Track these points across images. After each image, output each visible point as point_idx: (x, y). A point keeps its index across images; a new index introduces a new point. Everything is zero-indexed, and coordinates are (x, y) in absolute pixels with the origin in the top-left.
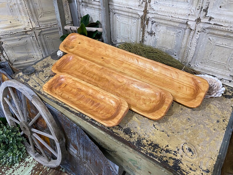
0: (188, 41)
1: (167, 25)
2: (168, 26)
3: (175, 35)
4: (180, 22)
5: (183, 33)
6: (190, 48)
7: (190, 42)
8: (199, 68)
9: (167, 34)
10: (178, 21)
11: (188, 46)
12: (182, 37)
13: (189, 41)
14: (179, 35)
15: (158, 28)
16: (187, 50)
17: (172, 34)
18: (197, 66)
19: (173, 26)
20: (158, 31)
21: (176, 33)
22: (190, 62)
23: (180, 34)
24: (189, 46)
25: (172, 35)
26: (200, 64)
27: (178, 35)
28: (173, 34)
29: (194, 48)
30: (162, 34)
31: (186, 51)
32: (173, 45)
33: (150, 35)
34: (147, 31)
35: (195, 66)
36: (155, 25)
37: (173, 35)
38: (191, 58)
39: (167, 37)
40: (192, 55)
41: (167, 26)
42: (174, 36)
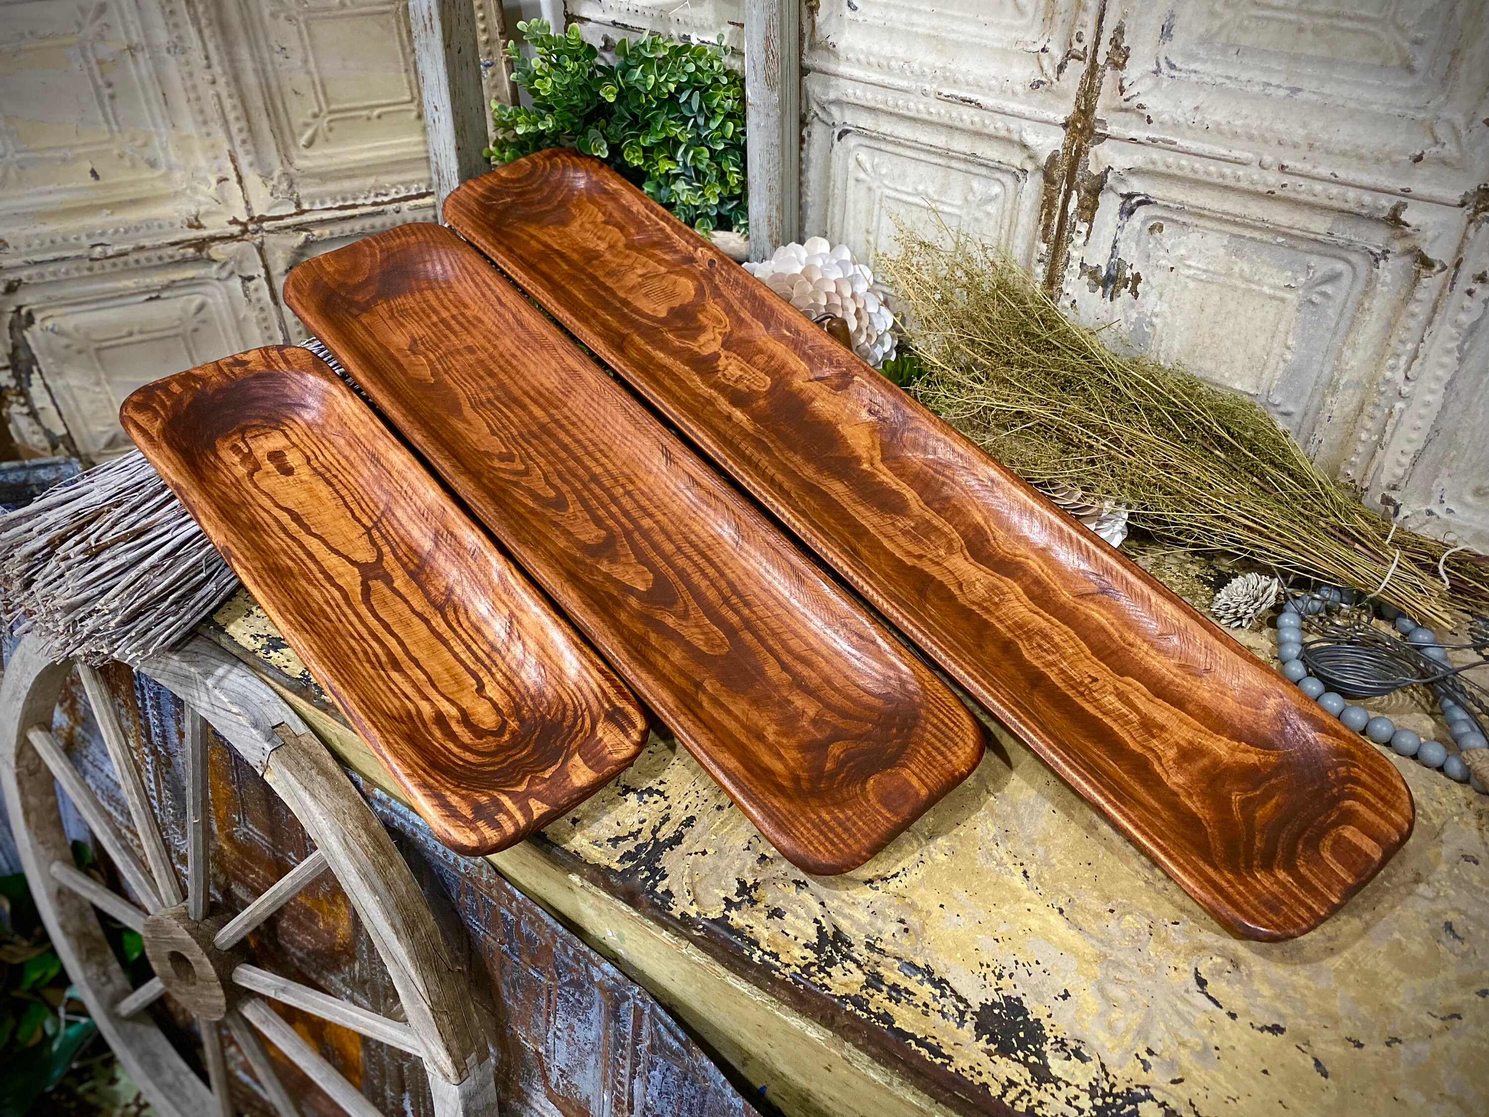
0: (1394, 342)
1: (1235, 223)
2: (1248, 233)
3: (1289, 296)
4: (1346, 207)
5: (1360, 286)
6: (1405, 390)
7: (1410, 346)
8: (1463, 528)
9: (1235, 288)
10: (1326, 202)
11: (1388, 374)
12: (1348, 314)
13: (1403, 342)
14: (1324, 294)
15: (1168, 243)
16: (1377, 406)
17: (1267, 290)
18: (1450, 511)
19: (1284, 235)
20: (1163, 262)
21: (1302, 279)
22: (1394, 488)
23: (1329, 289)
24: (1399, 376)
25: (1272, 298)
26: (1469, 499)
27: (1316, 298)
28: (1275, 287)
29: (1432, 392)
30: (1192, 285)
31: (1369, 409)
32: (1272, 362)
33: (1105, 286)
34: (1082, 265)
35: (1430, 513)
36: (1144, 222)
37: (1279, 294)
38: (1406, 460)
39: (1232, 306)
40: (1419, 438)
41: (1236, 230)
42: (1283, 300)
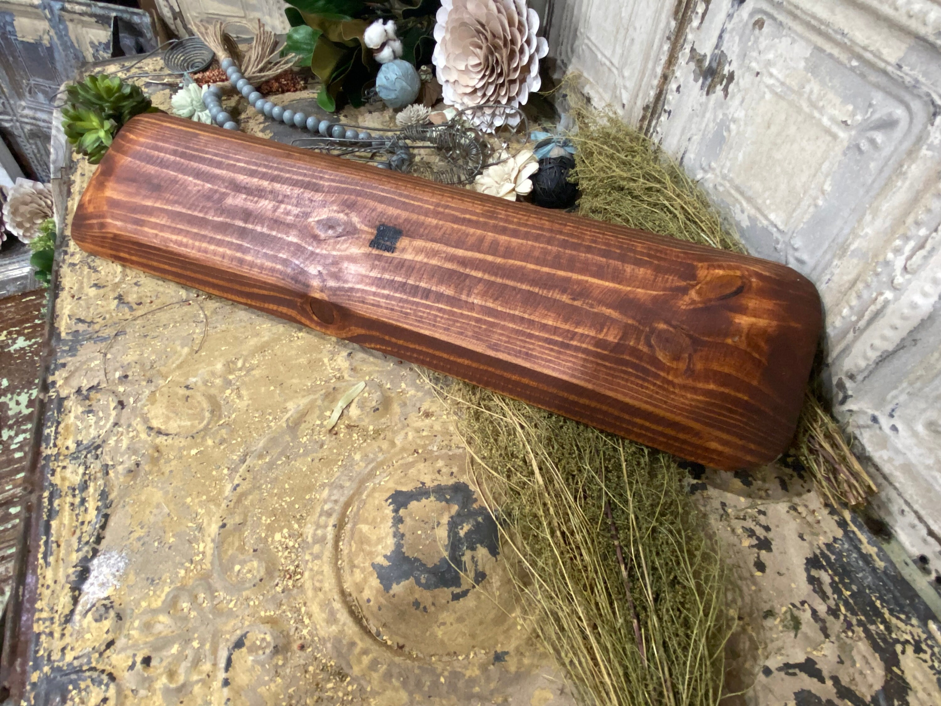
0: (910, 220)
1: (820, 33)
2: (828, 48)
3: (842, 135)
4: (923, 31)
5: (907, 145)
6: (899, 280)
7: (923, 232)
8: (897, 451)
9: (799, 110)
10: (904, 20)
11: (890, 256)
12: (886, 174)
13: (918, 224)
14: (872, 142)
15: (763, 43)
16: (868, 286)
17: (826, 121)
18: (894, 428)
19: (860, 58)
20: (754, 65)
21: (859, 118)
22: (852, 377)
23: (879, 137)
24: (899, 263)
25: (828, 131)
26: (920, 428)
27: (864, 145)
28: (832, 119)
29: (925, 295)
30: (768, 96)
31: (860, 285)
32: (806, 202)
33: (705, 78)
34: (693, 50)
35: (875, 419)
36: (751, 15)
37: (835, 129)
38: (873, 355)
39: (792, 130)
40: (895, 337)
41: (820, 41)
42: (835, 137)
